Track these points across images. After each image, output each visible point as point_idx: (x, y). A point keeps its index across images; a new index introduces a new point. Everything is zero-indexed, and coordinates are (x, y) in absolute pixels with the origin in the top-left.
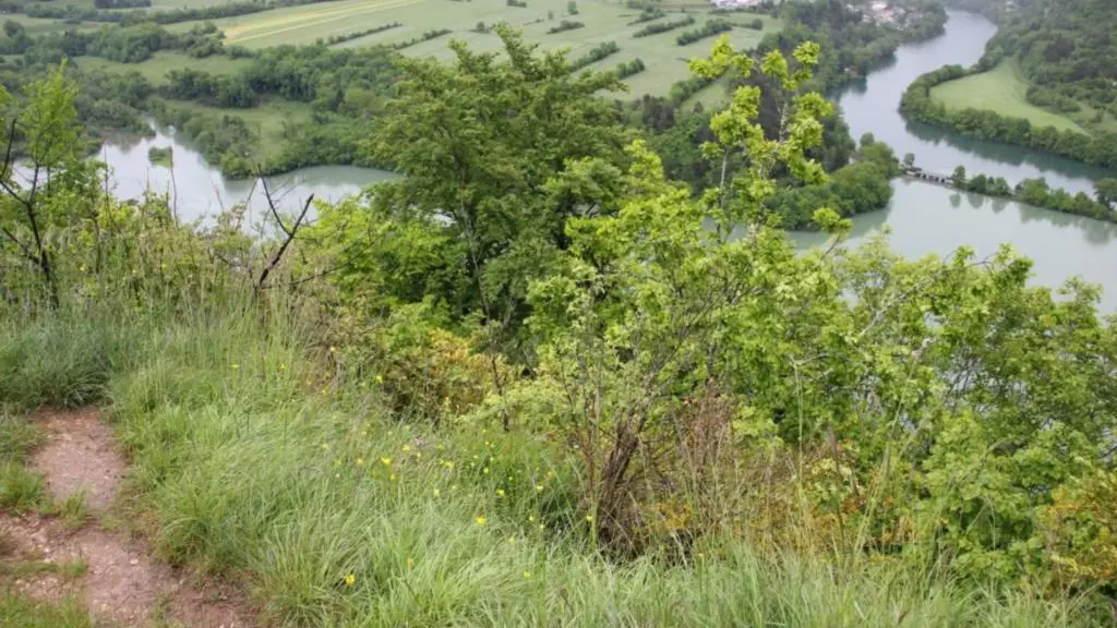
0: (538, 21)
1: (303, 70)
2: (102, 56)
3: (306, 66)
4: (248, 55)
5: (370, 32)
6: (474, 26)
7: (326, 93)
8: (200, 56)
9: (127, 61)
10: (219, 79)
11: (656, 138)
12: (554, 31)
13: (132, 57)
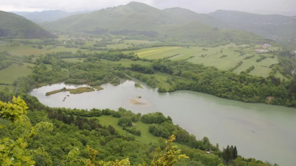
0: (214, 54)
1: (167, 65)
2: (106, 59)
3: (168, 64)
4: (148, 61)
5: (174, 56)
6: (201, 55)
7: (176, 72)
8: (135, 60)
9: (114, 60)
10: (145, 66)
11: (276, 87)
12: (222, 57)
13: (116, 60)
